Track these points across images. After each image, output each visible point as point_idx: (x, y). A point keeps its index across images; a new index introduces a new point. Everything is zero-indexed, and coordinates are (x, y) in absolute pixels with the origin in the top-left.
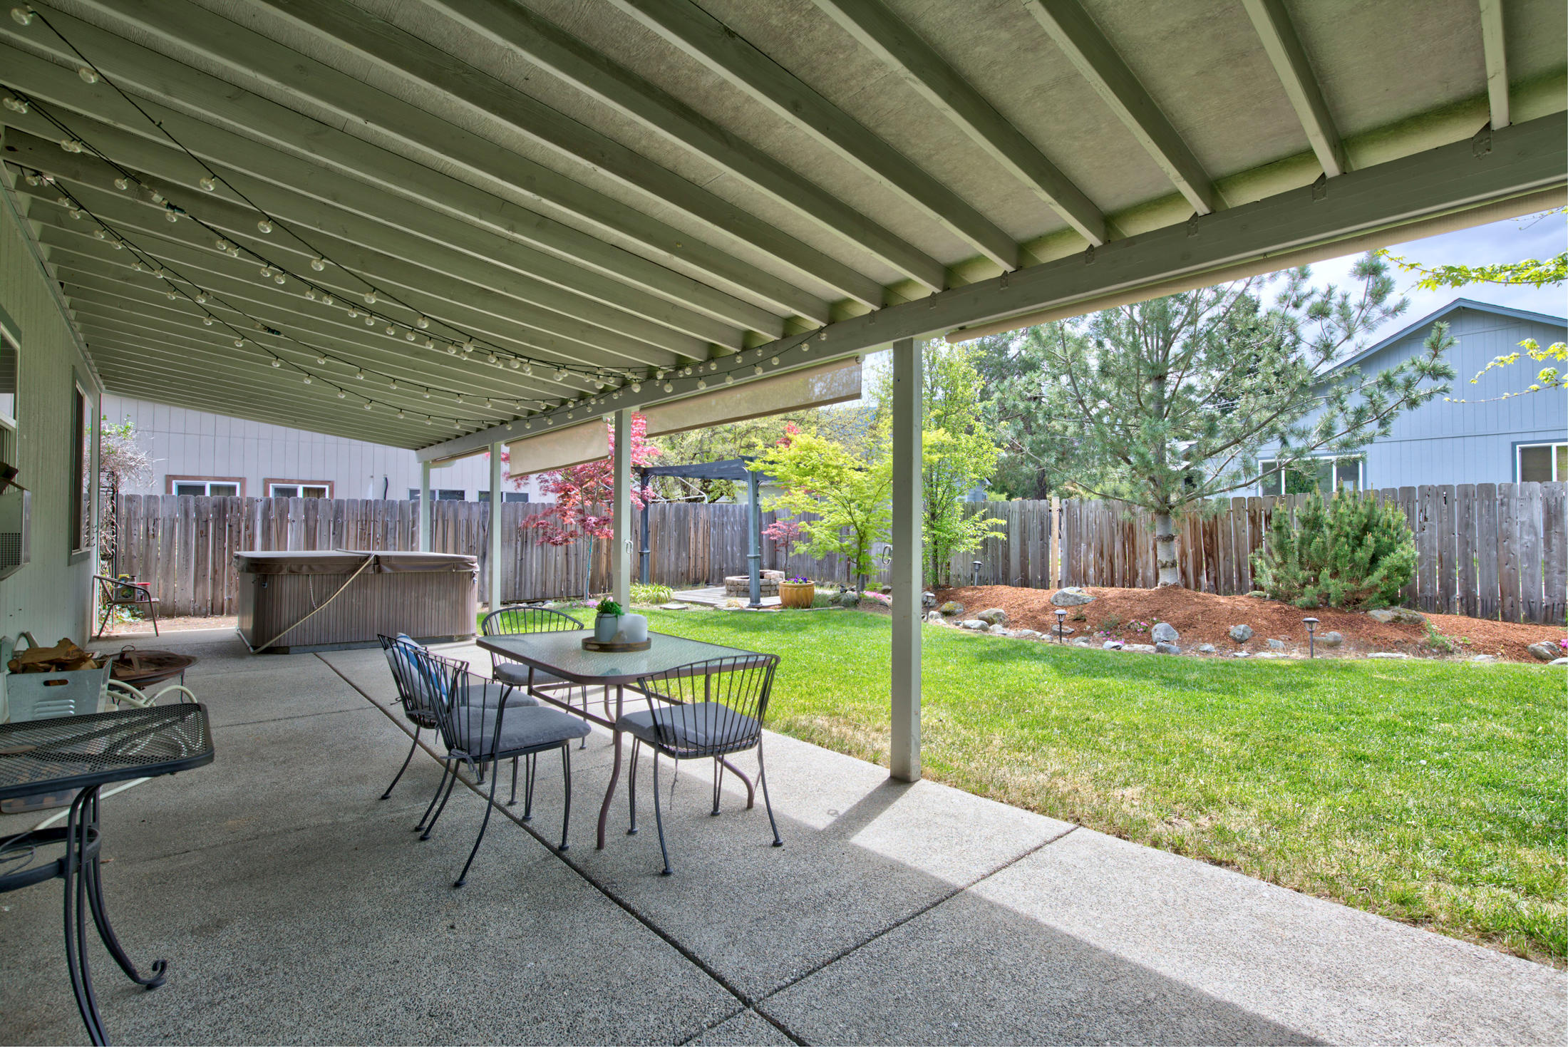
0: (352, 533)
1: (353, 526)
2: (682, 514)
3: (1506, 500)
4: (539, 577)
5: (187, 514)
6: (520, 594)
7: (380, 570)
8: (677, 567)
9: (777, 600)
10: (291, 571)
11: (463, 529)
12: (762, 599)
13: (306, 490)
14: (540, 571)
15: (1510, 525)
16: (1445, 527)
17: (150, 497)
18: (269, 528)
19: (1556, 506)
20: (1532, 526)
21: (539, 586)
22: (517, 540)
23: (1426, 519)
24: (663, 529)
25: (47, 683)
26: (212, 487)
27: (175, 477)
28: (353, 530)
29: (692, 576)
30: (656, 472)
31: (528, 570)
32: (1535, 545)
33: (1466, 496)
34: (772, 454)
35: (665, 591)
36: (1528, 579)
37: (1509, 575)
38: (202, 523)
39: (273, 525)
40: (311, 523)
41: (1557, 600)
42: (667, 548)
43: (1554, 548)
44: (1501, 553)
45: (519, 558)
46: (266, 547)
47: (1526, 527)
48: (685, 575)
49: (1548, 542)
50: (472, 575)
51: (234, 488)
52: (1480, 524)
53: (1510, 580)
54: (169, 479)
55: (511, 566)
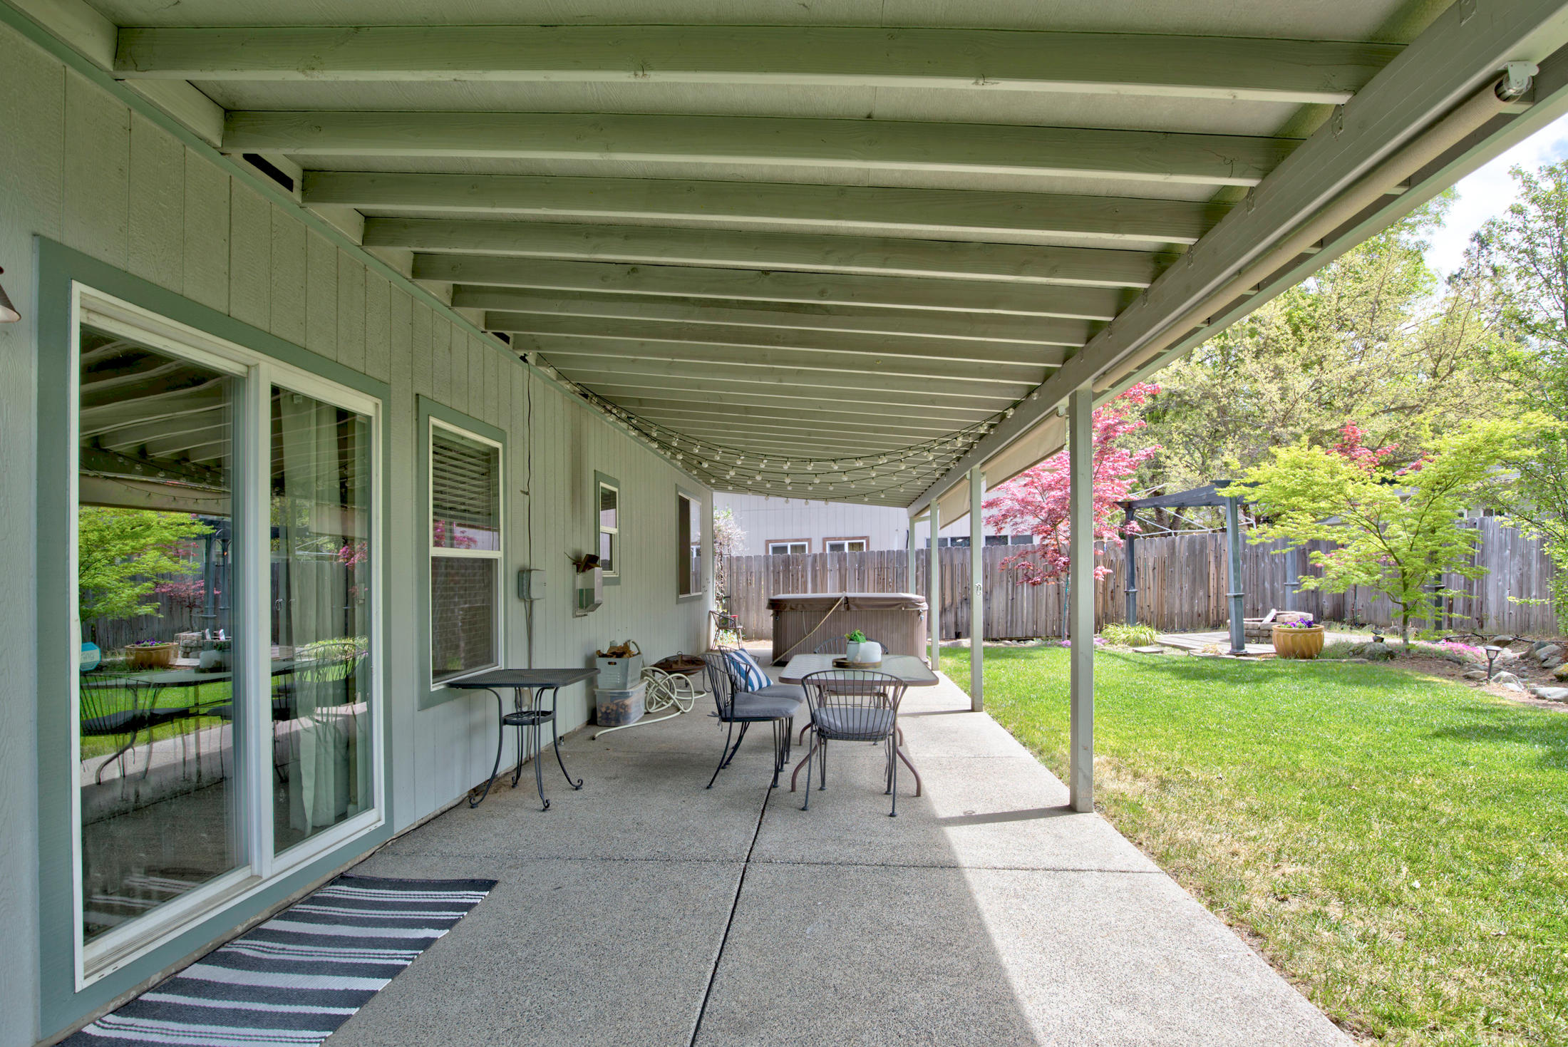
0: (871, 578)
1: (871, 572)
2: (1198, 547)
4: (1030, 617)
5: (768, 569)
6: (1012, 632)
7: (848, 608)
8: (1192, 607)
9: (1270, 648)
10: (791, 608)
11: (958, 572)
12: (1246, 645)
13: (851, 545)
14: (1031, 610)
17: (747, 557)
18: (816, 576)
21: (1030, 624)
22: (1008, 581)
24: (1172, 563)
25: (610, 663)
26: (792, 546)
27: (771, 541)
28: (871, 575)
29: (1212, 617)
30: (1140, 505)
31: (1019, 610)
34: (1254, 473)
35: (1144, 632)
38: (776, 573)
39: (818, 573)
40: (843, 572)
42: (1177, 586)
45: (1010, 597)
46: (814, 591)
48: (1204, 616)
50: (919, 613)
51: (803, 547)
54: (768, 542)
55: (1003, 605)
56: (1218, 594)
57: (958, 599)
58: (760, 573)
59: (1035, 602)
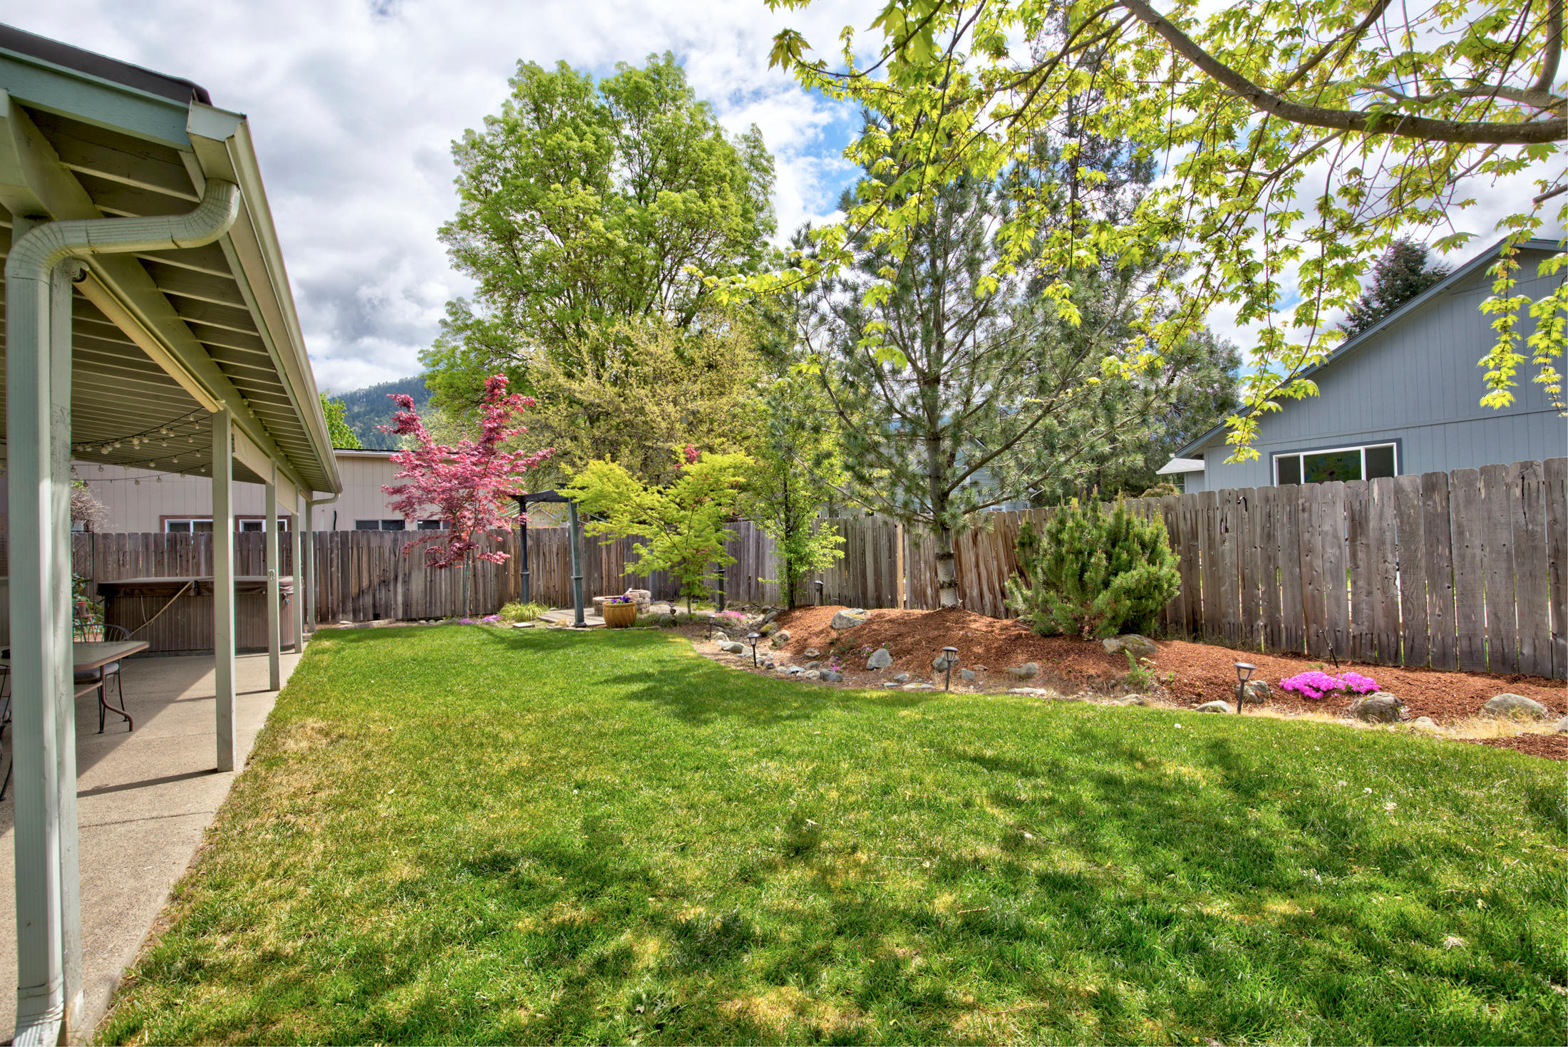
3: (1307, 505)
5: (147, 548)
7: (199, 593)
9: (602, 620)
10: (126, 594)
15: (1312, 535)
16: (1247, 539)
17: (119, 535)
19: (1360, 511)
20: (1336, 536)
23: (1227, 530)
26: (195, 524)
27: (167, 517)
30: (528, 499)
32: (1340, 559)
33: (1267, 500)
35: (530, 609)
36: (1333, 602)
37: (1313, 596)
40: (245, 553)
41: (1364, 629)
43: (1360, 563)
44: (1304, 570)
47: (1329, 538)
49: (1354, 555)
50: (284, 597)
52: (1283, 534)
53: (1314, 603)
54: (162, 518)
55: (421, 587)
56: (609, 576)
57: (376, 581)
58: (137, 553)
59: (453, 583)
